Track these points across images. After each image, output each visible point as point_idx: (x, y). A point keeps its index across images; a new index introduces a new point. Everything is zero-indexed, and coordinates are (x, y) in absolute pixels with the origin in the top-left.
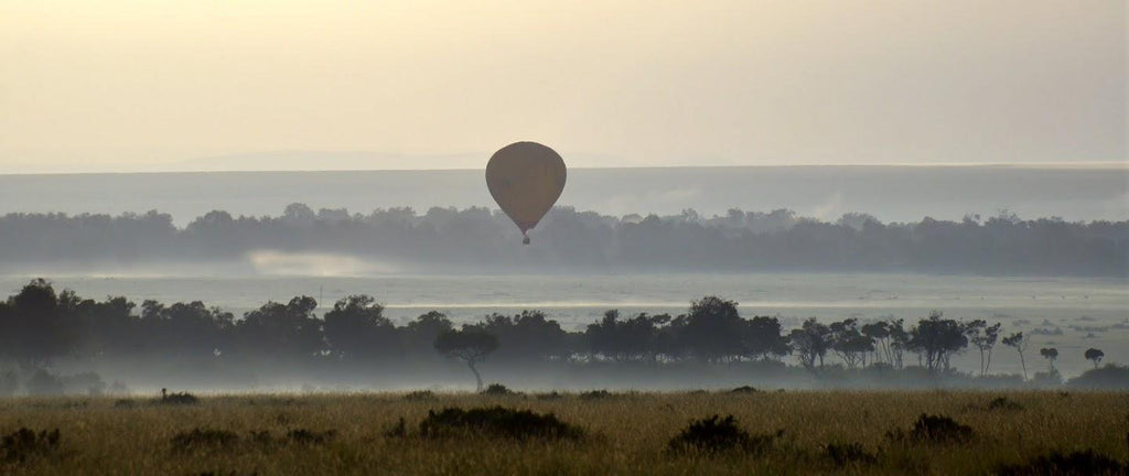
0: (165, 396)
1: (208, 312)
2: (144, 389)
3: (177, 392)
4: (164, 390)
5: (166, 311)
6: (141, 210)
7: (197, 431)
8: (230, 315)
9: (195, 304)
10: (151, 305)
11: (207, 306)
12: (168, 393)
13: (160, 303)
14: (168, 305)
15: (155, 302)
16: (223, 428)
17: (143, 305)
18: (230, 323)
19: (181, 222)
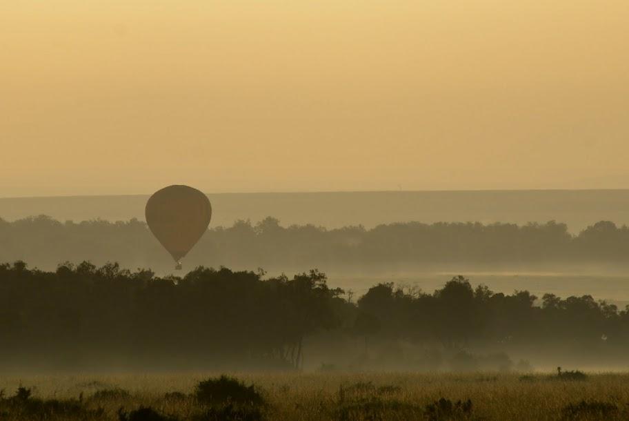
0: (560, 373)
1: (596, 304)
2: (543, 367)
3: (570, 370)
4: (559, 368)
5: (562, 303)
6: (542, 221)
7: (583, 403)
8: (614, 307)
9: (586, 297)
10: (550, 298)
11: (596, 299)
12: (563, 370)
13: (557, 297)
14: (564, 298)
15: (553, 295)
16: (605, 400)
17: (544, 298)
18: (615, 313)
19: (574, 231)
